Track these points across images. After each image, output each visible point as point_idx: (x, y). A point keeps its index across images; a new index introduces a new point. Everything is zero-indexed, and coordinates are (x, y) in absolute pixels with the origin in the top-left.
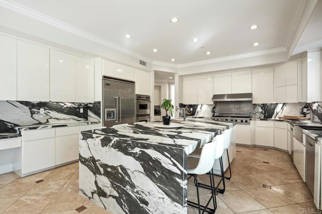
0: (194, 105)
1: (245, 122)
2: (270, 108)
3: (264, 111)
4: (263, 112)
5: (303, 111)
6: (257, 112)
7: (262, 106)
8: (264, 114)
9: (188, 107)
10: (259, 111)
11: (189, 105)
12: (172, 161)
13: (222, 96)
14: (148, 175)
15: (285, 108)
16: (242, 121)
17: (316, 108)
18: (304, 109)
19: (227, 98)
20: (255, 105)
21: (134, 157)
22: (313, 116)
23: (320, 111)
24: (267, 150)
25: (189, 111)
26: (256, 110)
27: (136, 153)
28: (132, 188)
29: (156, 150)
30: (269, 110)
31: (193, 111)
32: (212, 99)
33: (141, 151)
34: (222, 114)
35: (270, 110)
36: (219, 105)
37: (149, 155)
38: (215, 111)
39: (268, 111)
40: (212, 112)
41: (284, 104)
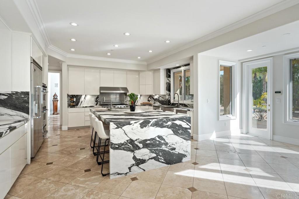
0: (78, 95)
11: (72, 95)
12: (187, 123)
14: (175, 134)
15: (141, 98)
17: (157, 98)
18: (149, 98)
20: (126, 96)
21: (168, 128)
23: (161, 99)
27: (169, 125)
28: (166, 146)
29: (180, 120)
31: (76, 102)
32: (99, 90)
33: (171, 123)
37: (176, 124)
38: (98, 100)
40: (95, 101)
41: (141, 95)
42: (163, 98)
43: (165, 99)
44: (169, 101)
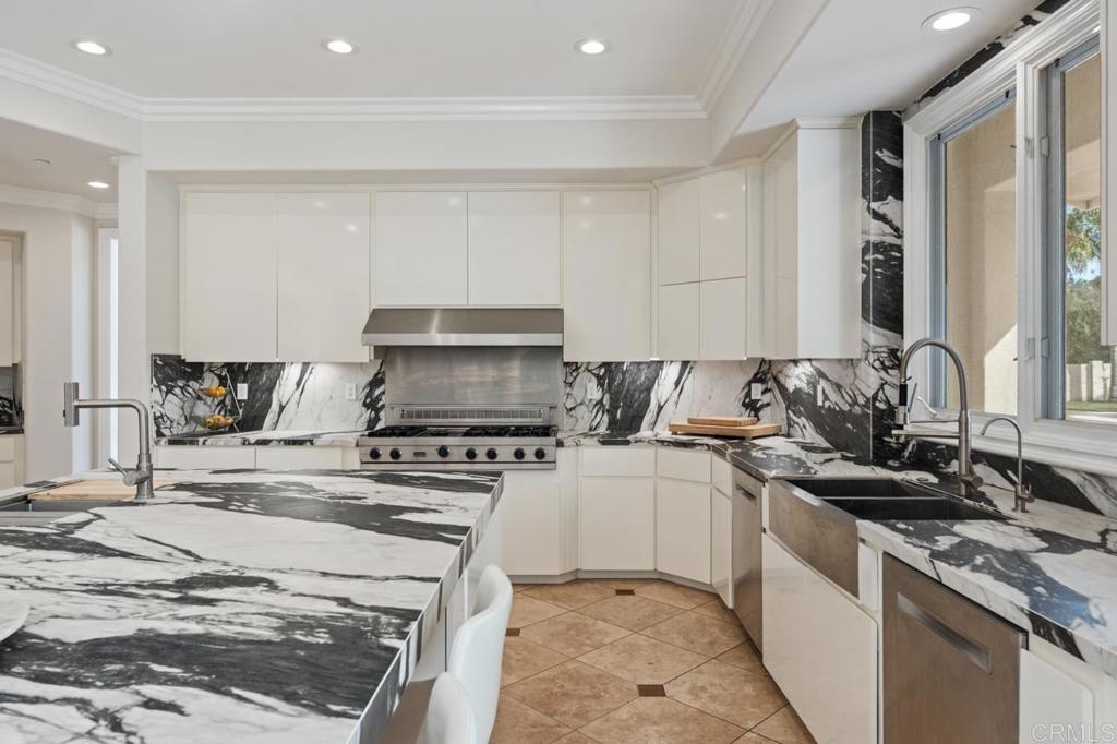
0: (262, 364)
1: (535, 460)
2: (634, 381)
3: (611, 398)
4: (606, 401)
5: (748, 394)
6: (579, 401)
7: (603, 370)
8: (611, 412)
9: (219, 377)
10: (589, 397)
11: (228, 366)
13: (415, 317)
15: (690, 382)
16: (519, 454)
17: (803, 386)
18: (753, 385)
19: (441, 331)
20: (573, 367)
22: (788, 418)
23: (826, 398)
24: (631, 592)
25: (227, 402)
26: (576, 391)
30: (628, 391)
31: (249, 404)
32: (365, 331)
34: (419, 415)
35: (632, 388)
36: (400, 365)
38: (378, 399)
39: (625, 397)
40: (365, 404)
41: (685, 364)
42: (838, 387)
43: (855, 403)
44: (885, 419)
